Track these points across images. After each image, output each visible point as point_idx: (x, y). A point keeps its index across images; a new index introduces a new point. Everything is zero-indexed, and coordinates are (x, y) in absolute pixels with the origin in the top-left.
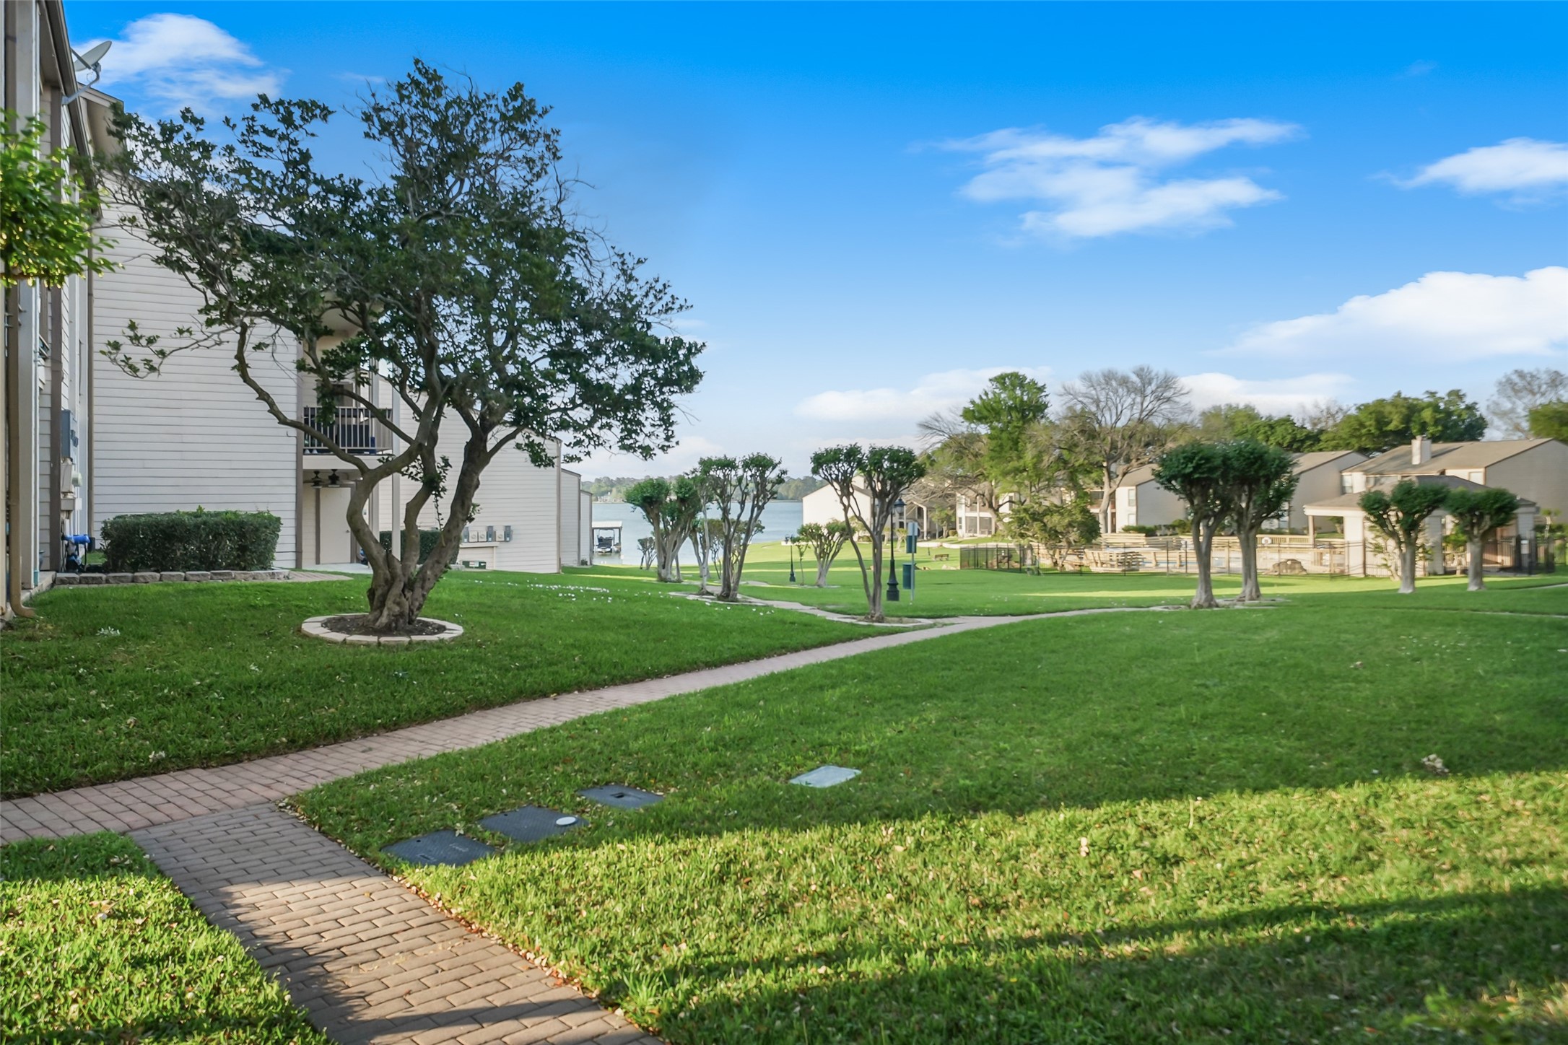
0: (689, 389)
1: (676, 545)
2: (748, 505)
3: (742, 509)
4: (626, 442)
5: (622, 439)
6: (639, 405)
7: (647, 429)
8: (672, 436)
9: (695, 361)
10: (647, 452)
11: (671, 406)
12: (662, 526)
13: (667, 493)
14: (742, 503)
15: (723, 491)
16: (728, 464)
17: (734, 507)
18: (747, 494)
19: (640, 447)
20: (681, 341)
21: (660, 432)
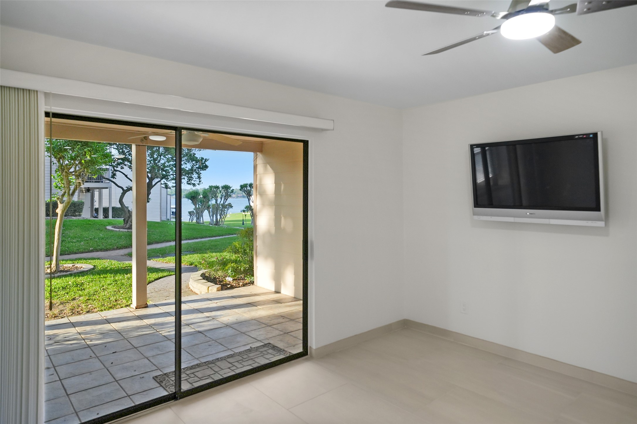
0: (205, 170)
1: (202, 212)
2: (223, 199)
3: (221, 200)
4: (188, 182)
5: (188, 181)
6: (192, 173)
7: (194, 179)
8: (201, 181)
9: (207, 163)
10: (194, 185)
11: (200, 173)
12: (197, 206)
13: (199, 195)
14: (221, 198)
15: (216, 195)
16: (217, 187)
17: (219, 200)
18: (223, 196)
19: (192, 184)
20: (203, 158)
21: (198, 180)
